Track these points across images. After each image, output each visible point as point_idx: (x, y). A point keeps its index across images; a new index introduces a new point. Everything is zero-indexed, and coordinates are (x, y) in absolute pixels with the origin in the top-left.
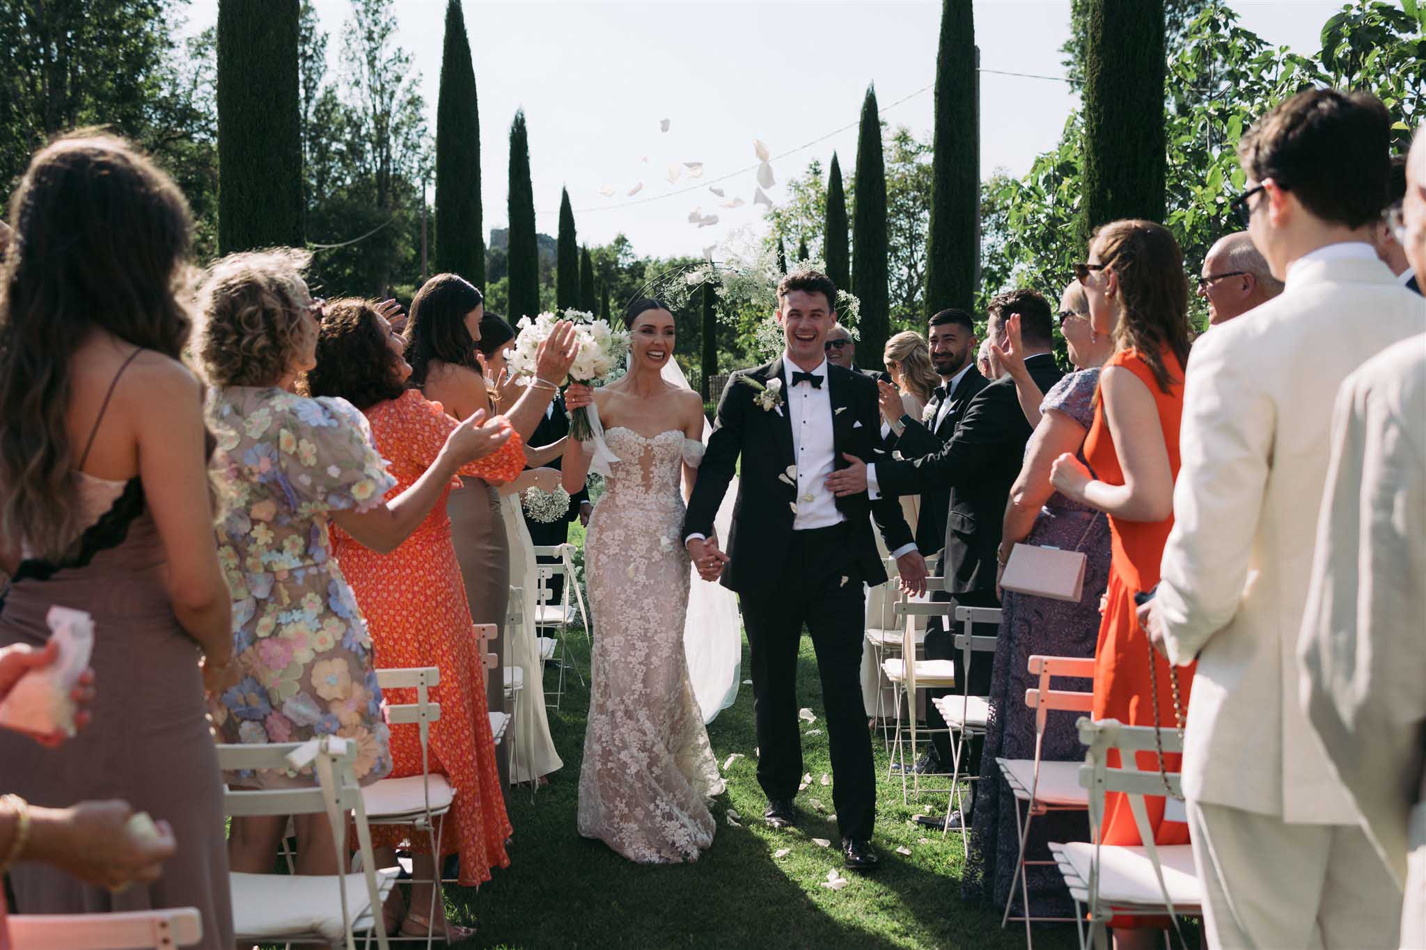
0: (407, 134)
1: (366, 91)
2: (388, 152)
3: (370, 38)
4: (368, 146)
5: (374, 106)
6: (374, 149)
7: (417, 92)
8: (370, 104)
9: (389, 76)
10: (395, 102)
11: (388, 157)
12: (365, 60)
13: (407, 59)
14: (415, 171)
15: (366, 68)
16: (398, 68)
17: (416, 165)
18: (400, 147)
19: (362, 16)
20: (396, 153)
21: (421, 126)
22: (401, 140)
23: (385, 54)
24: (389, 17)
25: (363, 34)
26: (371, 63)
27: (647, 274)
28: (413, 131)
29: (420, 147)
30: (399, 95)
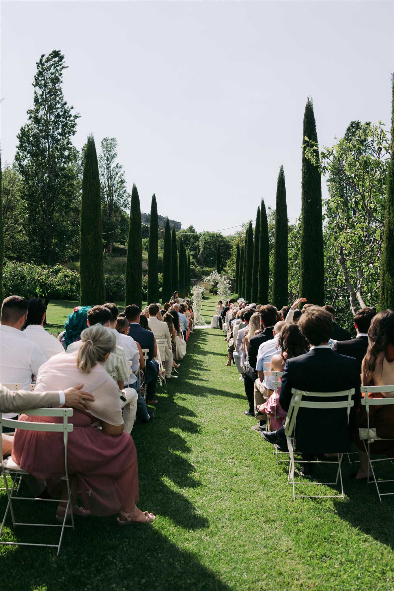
0: (119, 192)
1: (106, 177)
2: (112, 198)
3: (108, 159)
4: (106, 196)
5: (108, 182)
6: (108, 198)
7: (123, 178)
8: (107, 181)
9: (114, 173)
10: (115, 181)
11: (113, 200)
12: (105, 167)
13: (120, 167)
14: (121, 204)
15: (106, 170)
16: (117, 170)
17: (122, 202)
18: (117, 196)
19: (105, 152)
20: (115, 198)
21: (124, 189)
22: (117, 194)
23: (113, 165)
24: (114, 153)
25: (105, 158)
26: (108, 168)
27: (200, 240)
28: (122, 191)
29: (123, 196)
30: (117, 179)
